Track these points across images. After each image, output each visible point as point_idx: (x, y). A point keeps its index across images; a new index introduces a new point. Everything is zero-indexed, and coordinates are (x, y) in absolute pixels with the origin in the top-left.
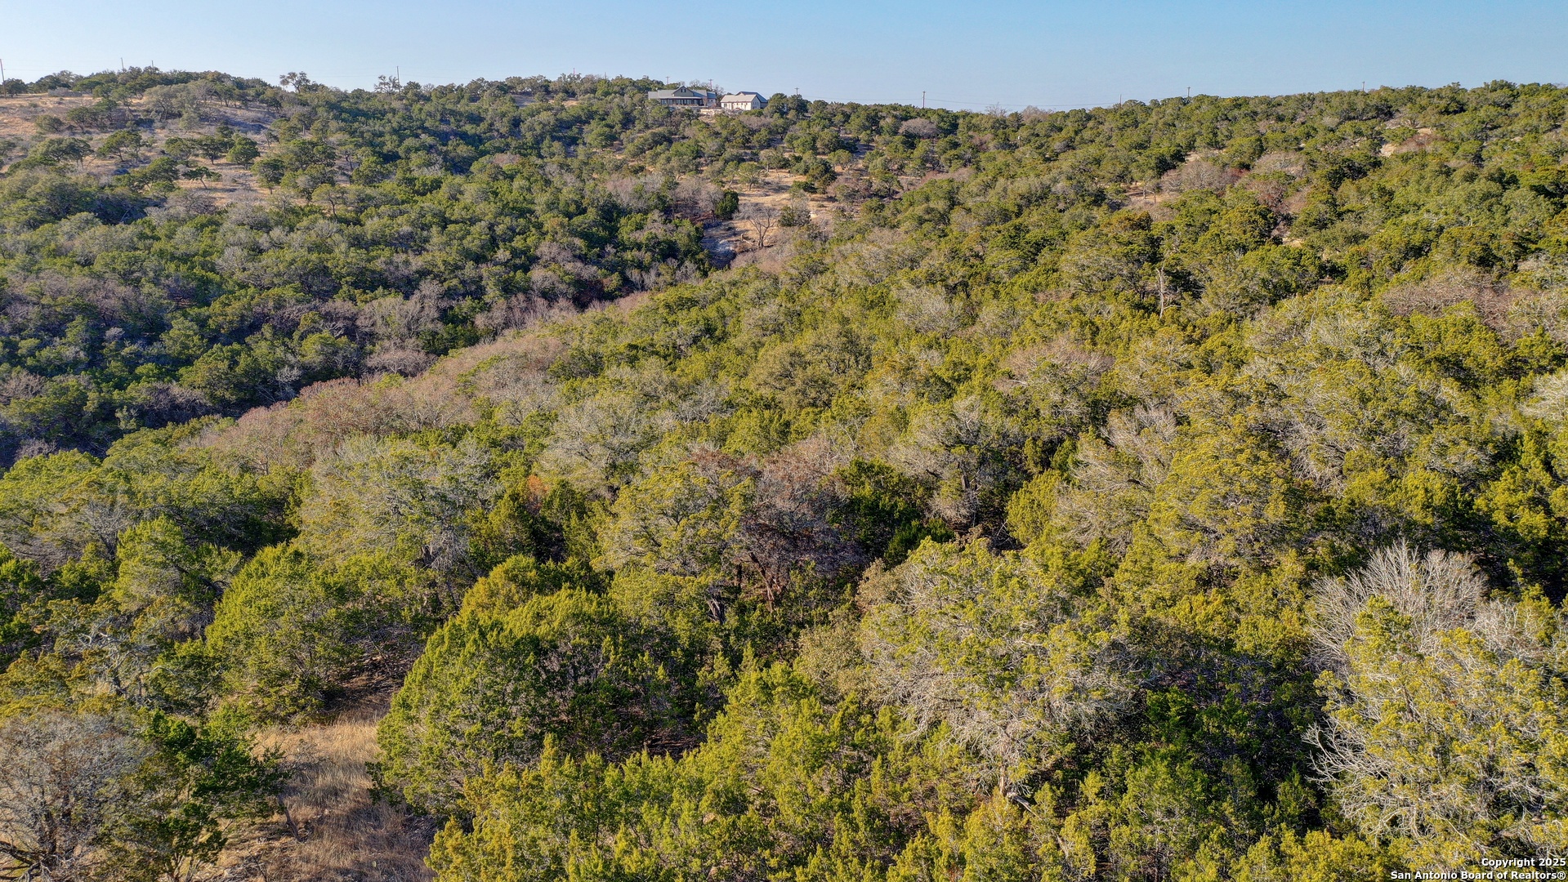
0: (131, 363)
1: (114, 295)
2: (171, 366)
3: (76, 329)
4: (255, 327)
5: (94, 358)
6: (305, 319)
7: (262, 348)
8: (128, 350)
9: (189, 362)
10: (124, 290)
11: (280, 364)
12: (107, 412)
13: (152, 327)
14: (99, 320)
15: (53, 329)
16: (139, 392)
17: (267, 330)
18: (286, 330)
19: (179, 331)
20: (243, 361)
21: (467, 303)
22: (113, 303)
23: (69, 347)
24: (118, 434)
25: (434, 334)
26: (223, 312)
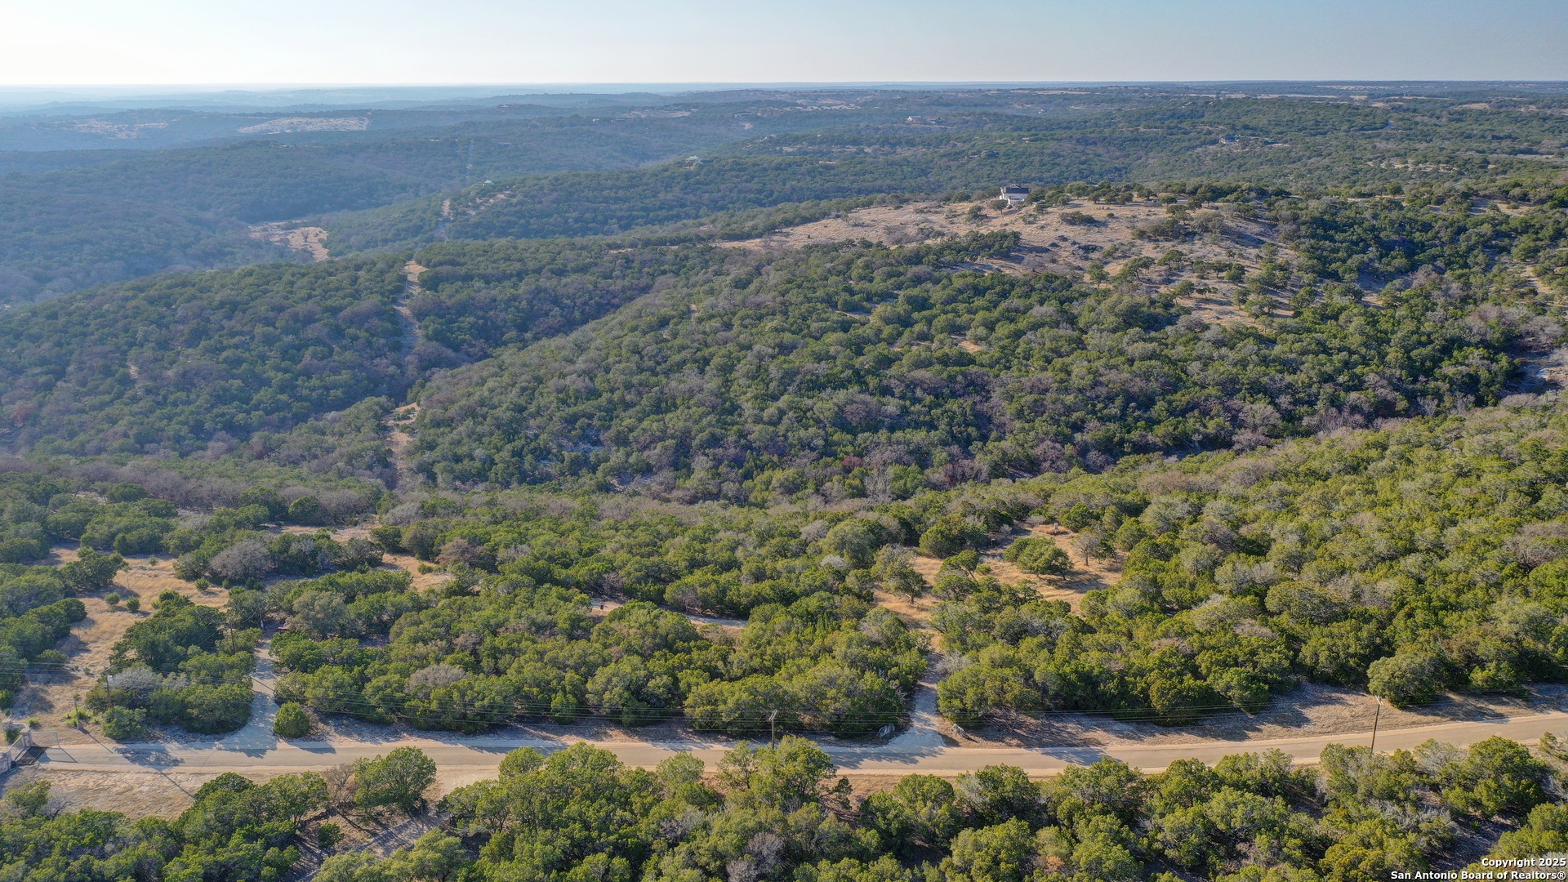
0: (1137, 420)
1: (1138, 385)
2: (1152, 423)
3: (1119, 401)
4: (1192, 409)
5: (1122, 418)
6: (1216, 408)
7: (1191, 422)
8: (1137, 413)
9: (1159, 422)
10: (1142, 384)
11: (1197, 431)
12: (1122, 442)
13: (1147, 402)
14: (1130, 397)
15: (1110, 399)
16: (1135, 436)
17: (1196, 413)
18: (1205, 413)
19: (1160, 406)
20: (1181, 427)
21: (1304, 409)
22: (1136, 389)
23: (1114, 410)
24: (1124, 454)
25: (1275, 426)
26: (1180, 398)
